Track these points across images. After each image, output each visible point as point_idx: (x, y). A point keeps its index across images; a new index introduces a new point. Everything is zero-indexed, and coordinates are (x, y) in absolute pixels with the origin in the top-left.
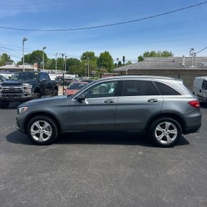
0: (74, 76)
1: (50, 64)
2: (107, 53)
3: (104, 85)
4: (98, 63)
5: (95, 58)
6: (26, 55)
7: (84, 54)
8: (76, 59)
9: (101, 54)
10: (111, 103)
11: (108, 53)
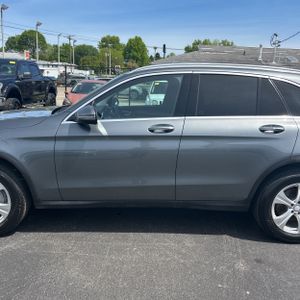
0: (88, 73)
1: (51, 52)
2: (138, 40)
3: (134, 87)
4: (124, 54)
5: (121, 46)
6: (13, 38)
7: (104, 40)
8: (91, 47)
9: (130, 41)
10: (167, 134)
11: (140, 39)
